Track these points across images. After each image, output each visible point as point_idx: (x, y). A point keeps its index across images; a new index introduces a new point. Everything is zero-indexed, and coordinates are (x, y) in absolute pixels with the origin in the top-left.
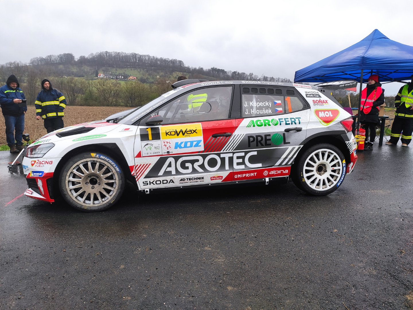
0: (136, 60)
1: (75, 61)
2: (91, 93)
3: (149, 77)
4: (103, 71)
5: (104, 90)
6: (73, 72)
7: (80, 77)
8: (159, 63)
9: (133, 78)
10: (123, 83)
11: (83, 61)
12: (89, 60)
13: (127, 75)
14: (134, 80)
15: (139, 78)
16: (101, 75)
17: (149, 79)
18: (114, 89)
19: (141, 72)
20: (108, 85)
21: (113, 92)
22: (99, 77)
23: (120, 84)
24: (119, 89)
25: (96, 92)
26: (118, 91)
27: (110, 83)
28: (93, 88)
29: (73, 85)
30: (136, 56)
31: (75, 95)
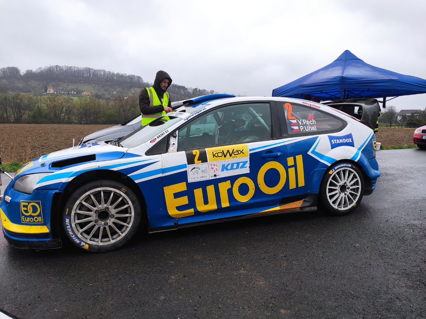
0: (90, 75)
1: (20, 76)
2: (39, 109)
3: (105, 93)
4: (53, 86)
5: (55, 106)
6: (19, 87)
7: (26, 92)
8: (115, 78)
9: (87, 94)
10: (75, 99)
11: (30, 75)
12: (37, 74)
13: (80, 90)
14: (88, 96)
15: (93, 94)
16: (51, 91)
17: (105, 95)
18: (66, 106)
19: (96, 88)
20: (59, 101)
21: (64, 109)
22: (48, 92)
23: (72, 100)
24: (72, 105)
25: (46, 108)
26: (70, 108)
27: (62, 98)
28: (42, 105)
29: (18, 101)
30: (90, 71)
31: (21, 112)
